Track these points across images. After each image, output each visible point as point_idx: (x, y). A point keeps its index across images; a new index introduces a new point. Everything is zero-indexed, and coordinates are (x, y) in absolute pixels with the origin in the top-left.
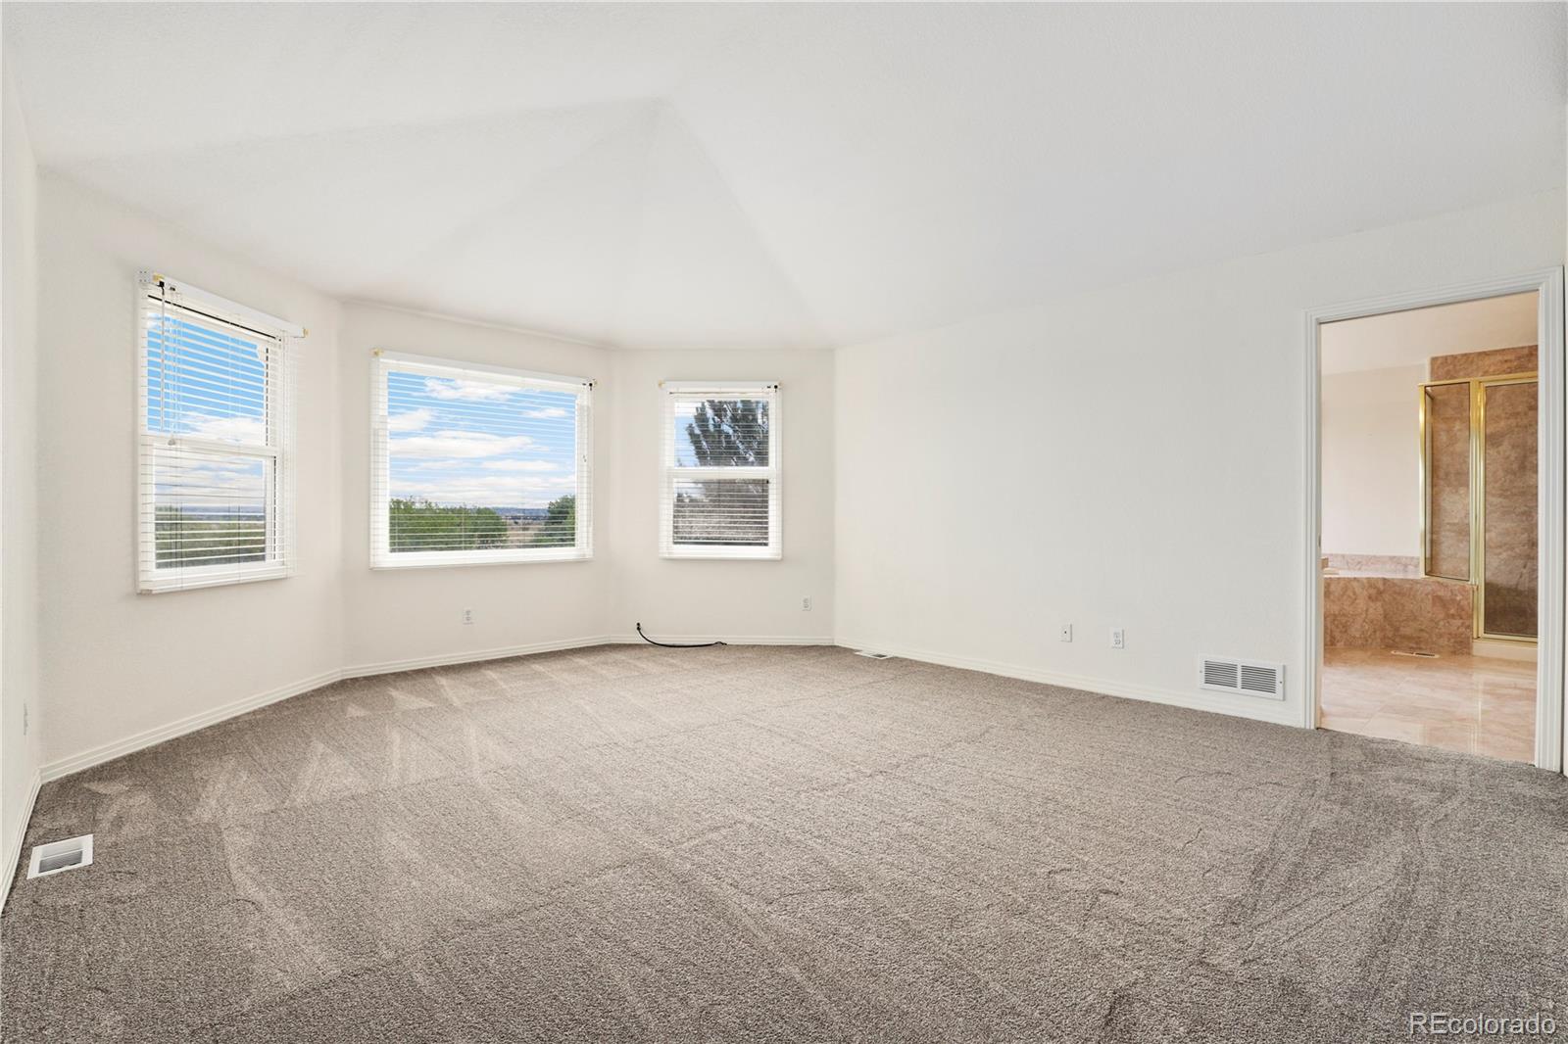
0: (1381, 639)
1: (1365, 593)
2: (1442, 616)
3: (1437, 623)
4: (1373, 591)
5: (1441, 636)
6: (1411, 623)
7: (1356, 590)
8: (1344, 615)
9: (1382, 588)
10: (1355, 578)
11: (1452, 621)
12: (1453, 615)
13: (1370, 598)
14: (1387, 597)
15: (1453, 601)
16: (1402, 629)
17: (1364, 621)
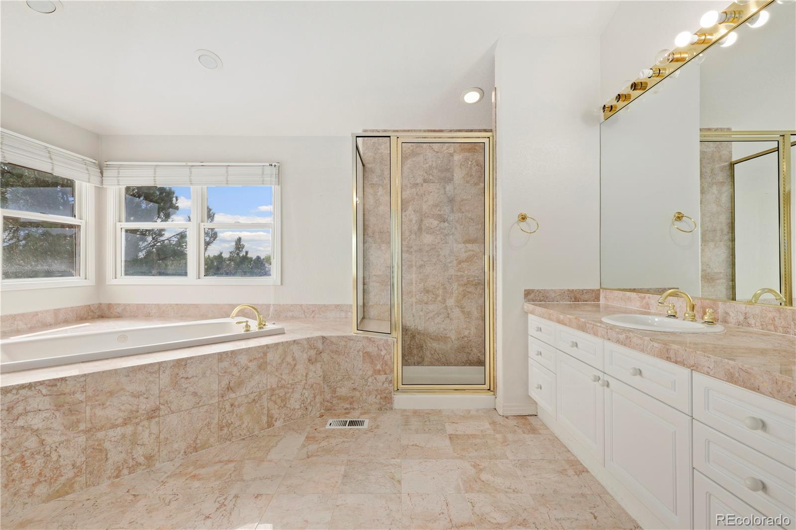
0: (321, 403)
1: (305, 356)
2: (370, 373)
3: (366, 381)
4: (312, 353)
5: (369, 393)
6: (346, 383)
7: (296, 355)
8: (283, 387)
9: (321, 347)
10: (294, 341)
11: (378, 377)
12: (379, 371)
13: (309, 360)
14: (325, 356)
15: (379, 355)
16: (338, 389)
17: (304, 388)
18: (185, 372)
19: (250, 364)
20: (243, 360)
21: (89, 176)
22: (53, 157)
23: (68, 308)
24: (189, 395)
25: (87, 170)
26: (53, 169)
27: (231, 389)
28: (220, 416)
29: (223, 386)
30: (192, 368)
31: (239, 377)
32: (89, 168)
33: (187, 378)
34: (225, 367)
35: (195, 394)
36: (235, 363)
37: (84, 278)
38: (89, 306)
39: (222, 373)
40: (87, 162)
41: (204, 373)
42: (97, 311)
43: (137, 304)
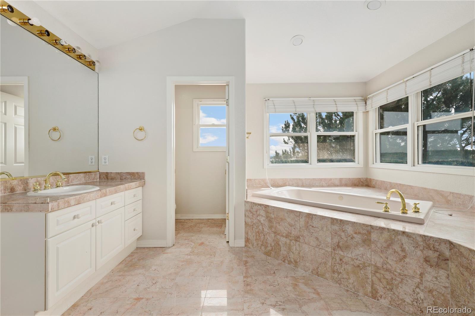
1: (419, 253)
4: (432, 254)
7: (406, 247)
8: (389, 271)
9: (446, 252)
13: (427, 261)
14: (453, 267)
18: (312, 222)
19: (355, 235)
20: (350, 230)
21: (358, 107)
22: (337, 103)
23: (347, 178)
24: (314, 237)
25: (357, 104)
26: (337, 109)
27: (340, 248)
28: (333, 262)
29: (334, 242)
30: (316, 221)
31: (346, 241)
32: (357, 103)
33: (313, 227)
34: (336, 230)
35: (317, 239)
36: (343, 230)
37: (357, 163)
38: (360, 179)
39: (333, 233)
40: (356, 100)
41: (322, 228)
42: (365, 182)
43: (381, 181)
